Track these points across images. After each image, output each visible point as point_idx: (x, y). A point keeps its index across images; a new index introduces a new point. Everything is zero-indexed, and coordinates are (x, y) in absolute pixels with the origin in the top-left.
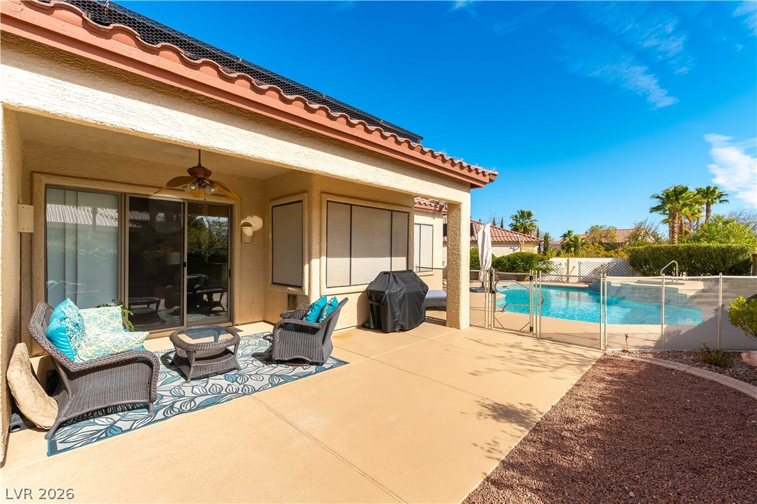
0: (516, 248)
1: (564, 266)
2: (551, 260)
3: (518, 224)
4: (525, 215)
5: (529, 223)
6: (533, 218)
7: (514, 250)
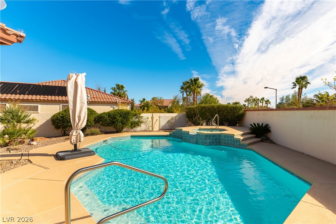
0: (115, 107)
1: (150, 119)
2: (142, 115)
3: (116, 93)
4: (120, 87)
5: (123, 92)
6: (125, 89)
7: (114, 108)
